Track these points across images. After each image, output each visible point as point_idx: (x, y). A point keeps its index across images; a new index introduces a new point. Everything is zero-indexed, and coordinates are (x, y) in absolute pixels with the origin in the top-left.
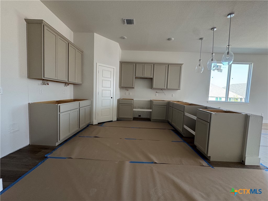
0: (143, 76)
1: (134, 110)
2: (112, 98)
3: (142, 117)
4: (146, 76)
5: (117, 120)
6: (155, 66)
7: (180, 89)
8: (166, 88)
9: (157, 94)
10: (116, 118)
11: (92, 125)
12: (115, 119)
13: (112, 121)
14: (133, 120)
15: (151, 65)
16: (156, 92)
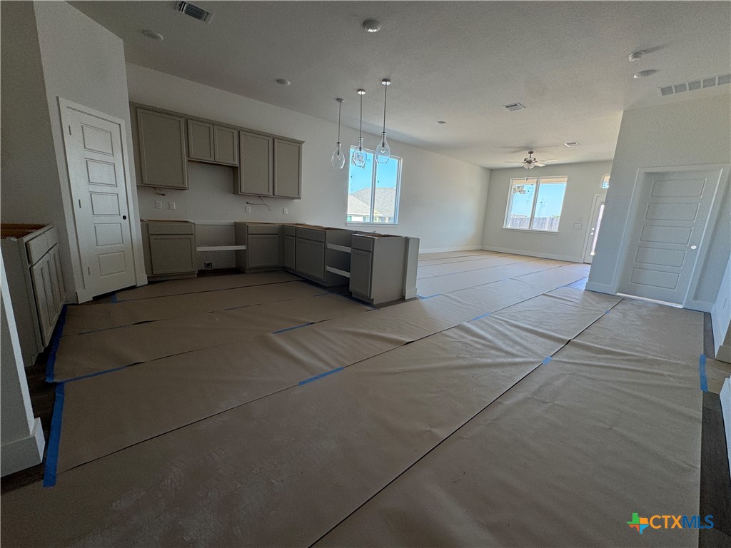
0: (212, 160)
1: (199, 249)
2: (124, 217)
3: (215, 266)
4: (219, 159)
5: (150, 283)
6: (242, 137)
7: (299, 198)
8: (271, 193)
9: (249, 208)
10: (146, 275)
11: (78, 304)
12: (143, 280)
13: (134, 287)
14: (198, 276)
15: (233, 131)
16: (247, 203)
